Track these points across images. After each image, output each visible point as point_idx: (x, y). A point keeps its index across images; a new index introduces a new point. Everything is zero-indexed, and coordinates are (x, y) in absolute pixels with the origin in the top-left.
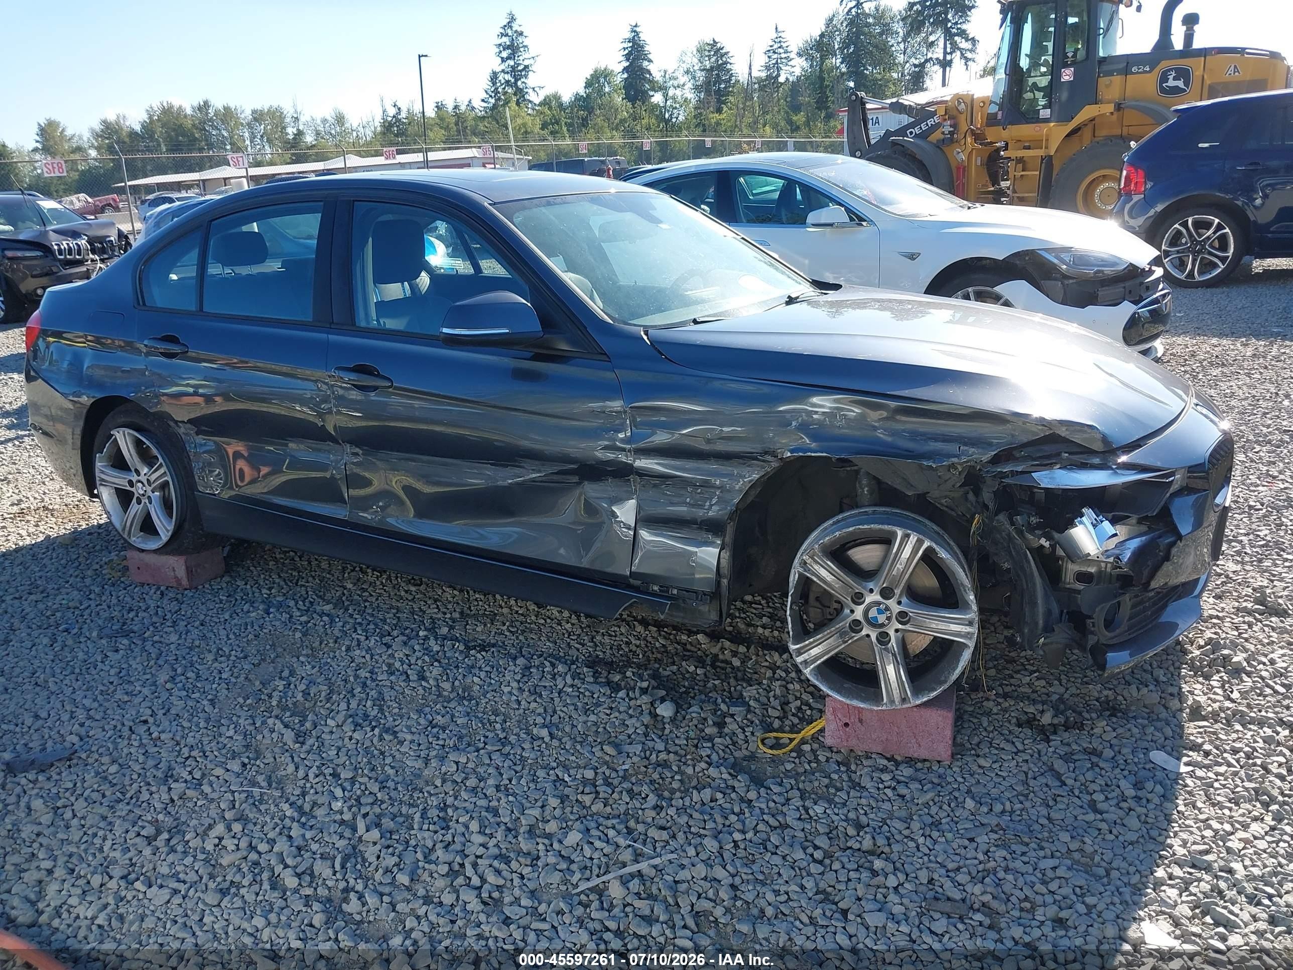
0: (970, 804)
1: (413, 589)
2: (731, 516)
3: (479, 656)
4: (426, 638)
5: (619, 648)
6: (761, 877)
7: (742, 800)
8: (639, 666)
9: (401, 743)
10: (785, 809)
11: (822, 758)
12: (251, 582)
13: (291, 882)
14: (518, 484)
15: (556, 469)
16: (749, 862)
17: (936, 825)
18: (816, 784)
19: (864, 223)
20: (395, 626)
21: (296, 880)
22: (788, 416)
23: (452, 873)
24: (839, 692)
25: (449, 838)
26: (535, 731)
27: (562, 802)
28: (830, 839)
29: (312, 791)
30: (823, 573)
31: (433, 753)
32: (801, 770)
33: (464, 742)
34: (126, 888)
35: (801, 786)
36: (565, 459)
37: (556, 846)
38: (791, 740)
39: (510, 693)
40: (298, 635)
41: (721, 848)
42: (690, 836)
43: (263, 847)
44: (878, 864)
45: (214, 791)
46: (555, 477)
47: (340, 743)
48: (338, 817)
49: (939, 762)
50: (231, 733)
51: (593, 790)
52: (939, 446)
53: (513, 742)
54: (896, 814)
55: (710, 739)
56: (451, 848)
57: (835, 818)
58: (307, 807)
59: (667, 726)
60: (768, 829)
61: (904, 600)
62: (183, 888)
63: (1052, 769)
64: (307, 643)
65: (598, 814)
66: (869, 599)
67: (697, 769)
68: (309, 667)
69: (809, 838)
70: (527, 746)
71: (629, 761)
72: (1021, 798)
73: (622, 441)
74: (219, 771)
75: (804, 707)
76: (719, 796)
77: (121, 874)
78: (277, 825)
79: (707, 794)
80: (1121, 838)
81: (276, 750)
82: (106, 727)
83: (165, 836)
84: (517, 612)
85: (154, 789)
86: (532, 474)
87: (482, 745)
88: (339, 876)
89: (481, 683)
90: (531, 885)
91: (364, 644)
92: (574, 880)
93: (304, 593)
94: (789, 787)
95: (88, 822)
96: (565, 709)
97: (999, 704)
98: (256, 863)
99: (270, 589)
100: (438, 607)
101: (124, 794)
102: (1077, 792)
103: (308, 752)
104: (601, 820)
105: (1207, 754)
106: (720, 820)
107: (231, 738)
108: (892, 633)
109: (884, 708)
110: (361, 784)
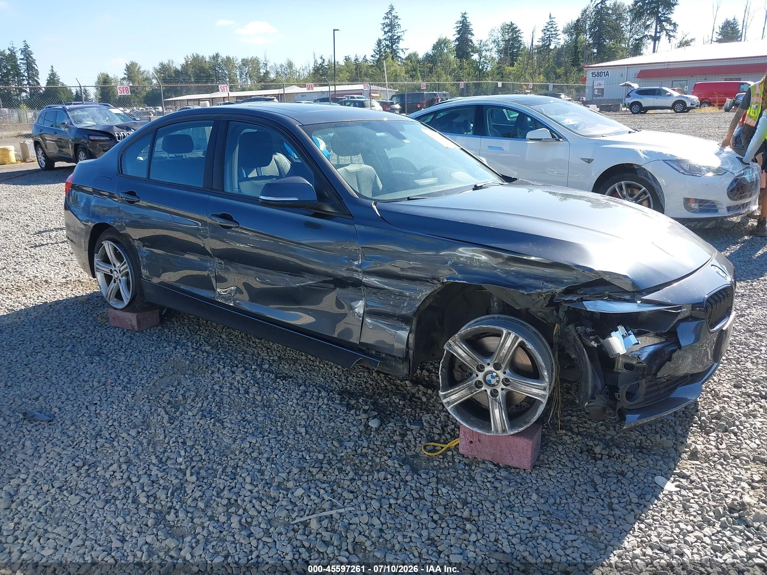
0: (534, 497)
1: (258, 341)
2: (415, 314)
3: (281, 383)
4: (255, 370)
5: (360, 385)
6: (399, 526)
7: (402, 480)
8: (368, 397)
9: (224, 428)
10: (425, 488)
11: (456, 460)
12: (172, 330)
13: (143, 499)
14: (302, 286)
15: (321, 279)
16: (395, 517)
17: (511, 507)
18: (448, 475)
19: (561, 140)
20: (241, 361)
21: (146, 499)
22: (446, 258)
23: (229, 504)
24: (467, 422)
25: (233, 484)
26: (298, 429)
27: (301, 471)
28: (445, 508)
29: (169, 451)
30: (460, 351)
31: (240, 436)
32: (443, 466)
33: (259, 431)
34: (59, 494)
35: (439, 476)
36: (327, 274)
37: (289, 496)
38: (442, 448)
39: (292, 406)
40: (188, 362)
41: (381, 507)
42: (365, 498)
43: (134, 479)
44: (468, 526)
45: (119, 445)
46: (321, 284)
47: (192, 425)
48: (178, 467)
49: (524, 470)
50: (137, 414)
51: (320, 466)
52: (531, 281)
53: (285, 434)
54: (489, 498)
55: (395, 443)
56: (233, 490)
57: (453, 496)
58: (164, 460)
59: (372, 433)
60: (412, 499)
61: (508, 371)
62: (87, 496)
63: (593, 481)
64: (191, 367)
65: (319, 480)
66: (488, 369)
67: (382, 460)
68: (189, 381)
69: (434, 507)
70: (291, 437)
71: (345, 451)
72: (568, 496)
73: (357, 266)
74: (124, 435)
75: (456, 429)
76: (389, 476)
77: (58, 486)
78: (145, 467)
79: (382, 475)
80: (620, 527)
81: (157, 426)
82: (75, 405)
83: (86, 467)
84: (310, 359)
85: (88, 441)
86: (309, 281)
87: (266, 434)
88: (169, 499)
89: (277, 398)
90: (269, 516)
91: (222, 370)
92: (294, 516)
93: (198, 338)
94: (431, 475)
95: (50, 456)
96: (319, 418)
97: (573, 438)
98: (129, 488)
99: (181, 335)
100: (268, 353)
101: (73, 442)
102: (602, 496)
103: (174, 429)
104: (319, 483)
105: (692, 482)
106: (385, 490)
107: (136, 417)
108: (499, 390)
109: (492, 434)
110: (196, 449)
